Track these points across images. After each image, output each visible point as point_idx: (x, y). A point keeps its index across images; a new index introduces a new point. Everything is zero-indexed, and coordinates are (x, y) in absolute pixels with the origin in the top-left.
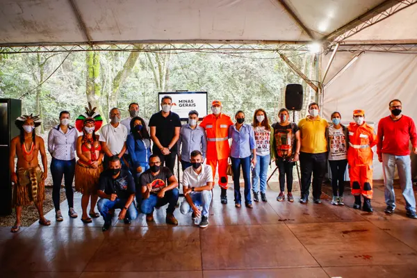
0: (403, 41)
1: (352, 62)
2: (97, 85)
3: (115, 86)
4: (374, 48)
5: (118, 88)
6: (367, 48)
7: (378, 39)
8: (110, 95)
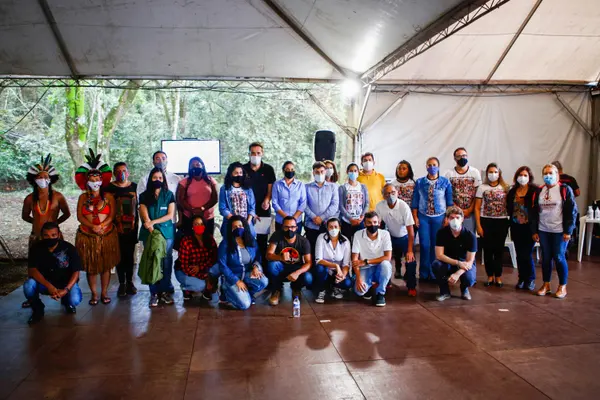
0: (452, 81)
1: (395, 105)
2: (81, 127)
3: (107, 128)
4: (421, 89)
5: (111, 131)
6: (412, 88)
7: (424, 78)
8: (99, 141)
